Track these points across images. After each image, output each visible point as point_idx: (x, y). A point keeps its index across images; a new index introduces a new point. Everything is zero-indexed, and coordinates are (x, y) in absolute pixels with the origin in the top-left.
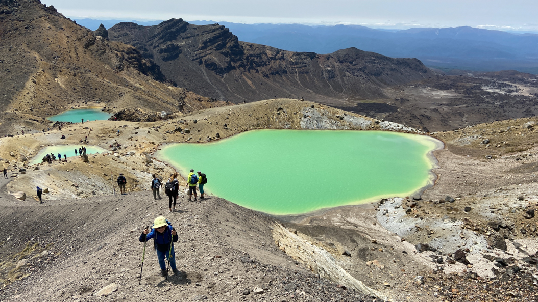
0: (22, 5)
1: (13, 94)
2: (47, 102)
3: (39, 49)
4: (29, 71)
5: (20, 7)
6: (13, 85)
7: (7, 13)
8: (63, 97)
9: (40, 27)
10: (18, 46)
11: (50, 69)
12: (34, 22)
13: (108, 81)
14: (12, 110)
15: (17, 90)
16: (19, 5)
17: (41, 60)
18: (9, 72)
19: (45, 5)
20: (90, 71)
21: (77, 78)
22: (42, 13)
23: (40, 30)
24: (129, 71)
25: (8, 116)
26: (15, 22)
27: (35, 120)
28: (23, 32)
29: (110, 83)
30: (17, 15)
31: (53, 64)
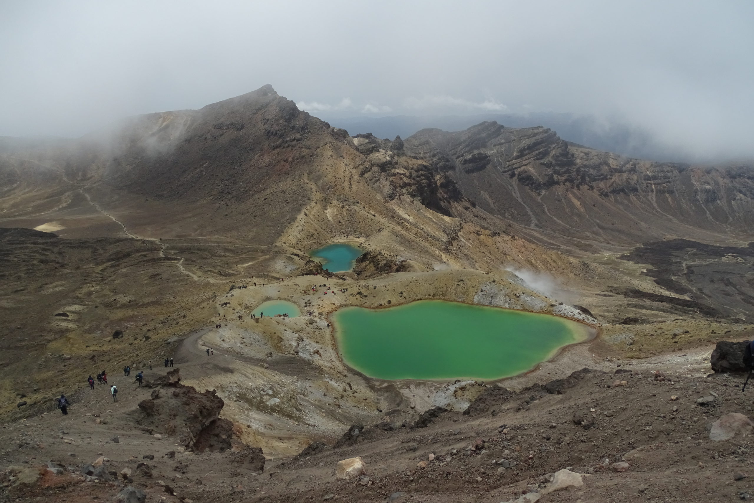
0: (312, 131)
1: (285, 227)
2: (312, 235)
3: (316, 180)
4: (304, 203)
5: (310, 134)
6: (287, 218)
7: (298, 140)
8: (328, 230)
9: (323, 156)
10: (300, 176)
11: (322, 200)
12: (318, 150)
13: (373, 213)
14: (281, 243)
15: (290, 223)
16: (309, 132)
17: (316, 192)
18: (288, 203)
20: (358, 203)
21: (344, 209)
22: (328, 139)
23: (322, 159)
24: (400, 200)
25: (276, 249)
26: (303, 149)
27: (296, 255)
28: (308, 160)
29: (374, 216)
30: (307, 143)
31: (326, 195)
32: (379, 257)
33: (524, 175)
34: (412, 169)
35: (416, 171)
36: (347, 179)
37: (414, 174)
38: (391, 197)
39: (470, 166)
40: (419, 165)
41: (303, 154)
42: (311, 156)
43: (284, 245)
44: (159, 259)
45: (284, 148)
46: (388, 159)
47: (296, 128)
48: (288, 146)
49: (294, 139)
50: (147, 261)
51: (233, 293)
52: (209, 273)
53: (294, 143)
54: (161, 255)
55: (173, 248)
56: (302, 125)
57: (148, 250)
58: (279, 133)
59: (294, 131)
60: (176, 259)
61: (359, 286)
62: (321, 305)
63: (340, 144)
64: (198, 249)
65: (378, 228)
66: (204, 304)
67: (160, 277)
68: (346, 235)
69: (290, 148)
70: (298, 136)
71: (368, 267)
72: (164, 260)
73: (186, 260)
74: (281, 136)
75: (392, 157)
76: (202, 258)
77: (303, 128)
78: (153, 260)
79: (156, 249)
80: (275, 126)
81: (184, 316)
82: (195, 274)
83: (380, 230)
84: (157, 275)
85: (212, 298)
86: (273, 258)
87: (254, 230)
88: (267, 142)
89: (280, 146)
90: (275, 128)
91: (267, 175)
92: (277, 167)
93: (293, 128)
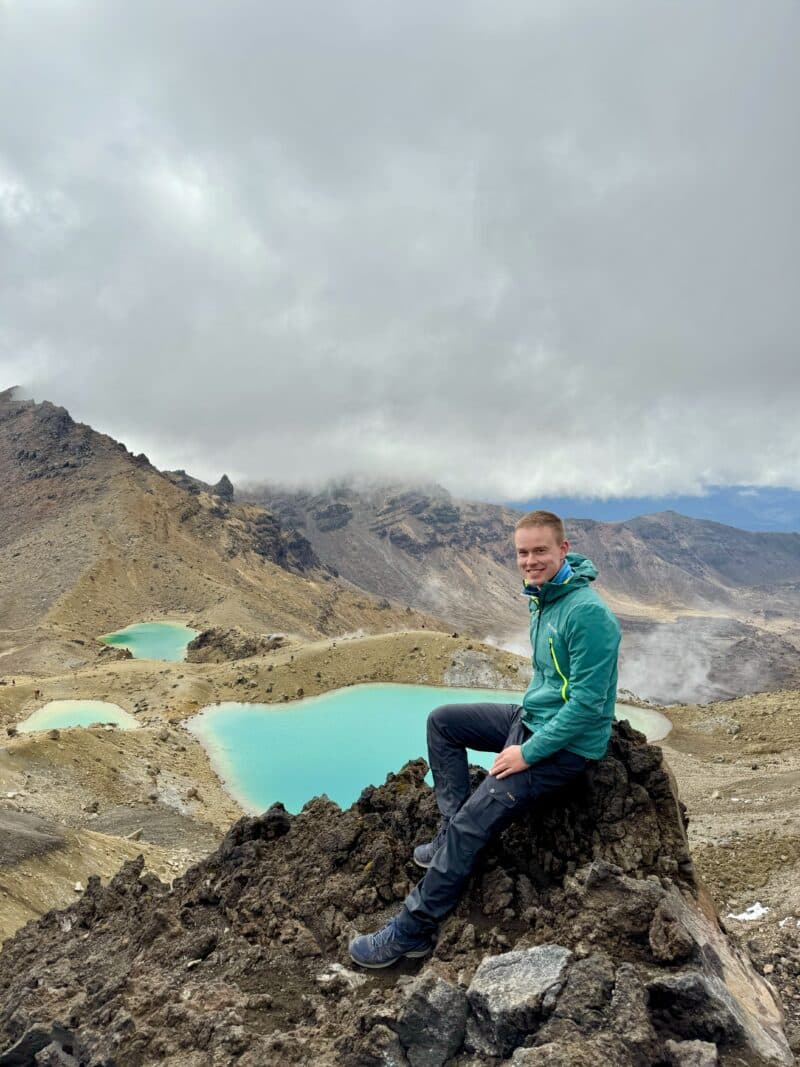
0: (96, 453)
4: (89, 560)
5: (93, 457)
6: (58, 583)
7: (74, 466)
10: (79, 519)
11: (120, 556)
12: (111, 480)
13: (207, 576)
14: (49, 624)
15: (63, 592)
16: (92, 454)
17: (109, 542)
18: (58, 560)
19: (131, 454)
20: (181, 560)
21: (159, 570)
22: (126, 466)
23: (118, 493)
24: (245, 557)
25: (41, 634)
26: (82, 480)
27: (77, 642)
28: (91, 496)
29: (209, 579)
30: (88, 470)
31: (126, 548)
32: (231, 636)
33: (398, 535)
34: (250, 520)
35: (257, 524)
36: (161, 525)
37: (254, 528)
38: (232, 553)
39: (325, 522)
40: (260, 516)
41: (81, 487)
42: (97, 490)
43: (55, 627)
45: (48, 477)
46: (215, 505)
47: (71, 447)
48: (57, 474)
49: (67, 465)
53: (65, 470)
56: (80, 443)
58: (40, 455)
59: (66, 453)
63: (145, 474)
65: (218, 597)
68: (163, 609)
69: (58, 479)
70: (71, 460)
71: (212, 653)
74: (42, 461)
75: (219, 503)
77: (82, 448)
80: (32, 445)
83: (221, 600)
86: (35, 648)
88: (18, 470)
89: (41, 475)
90: (33, 447)
91: (17, 520)
92: (37, 507)
93: (65, 447)
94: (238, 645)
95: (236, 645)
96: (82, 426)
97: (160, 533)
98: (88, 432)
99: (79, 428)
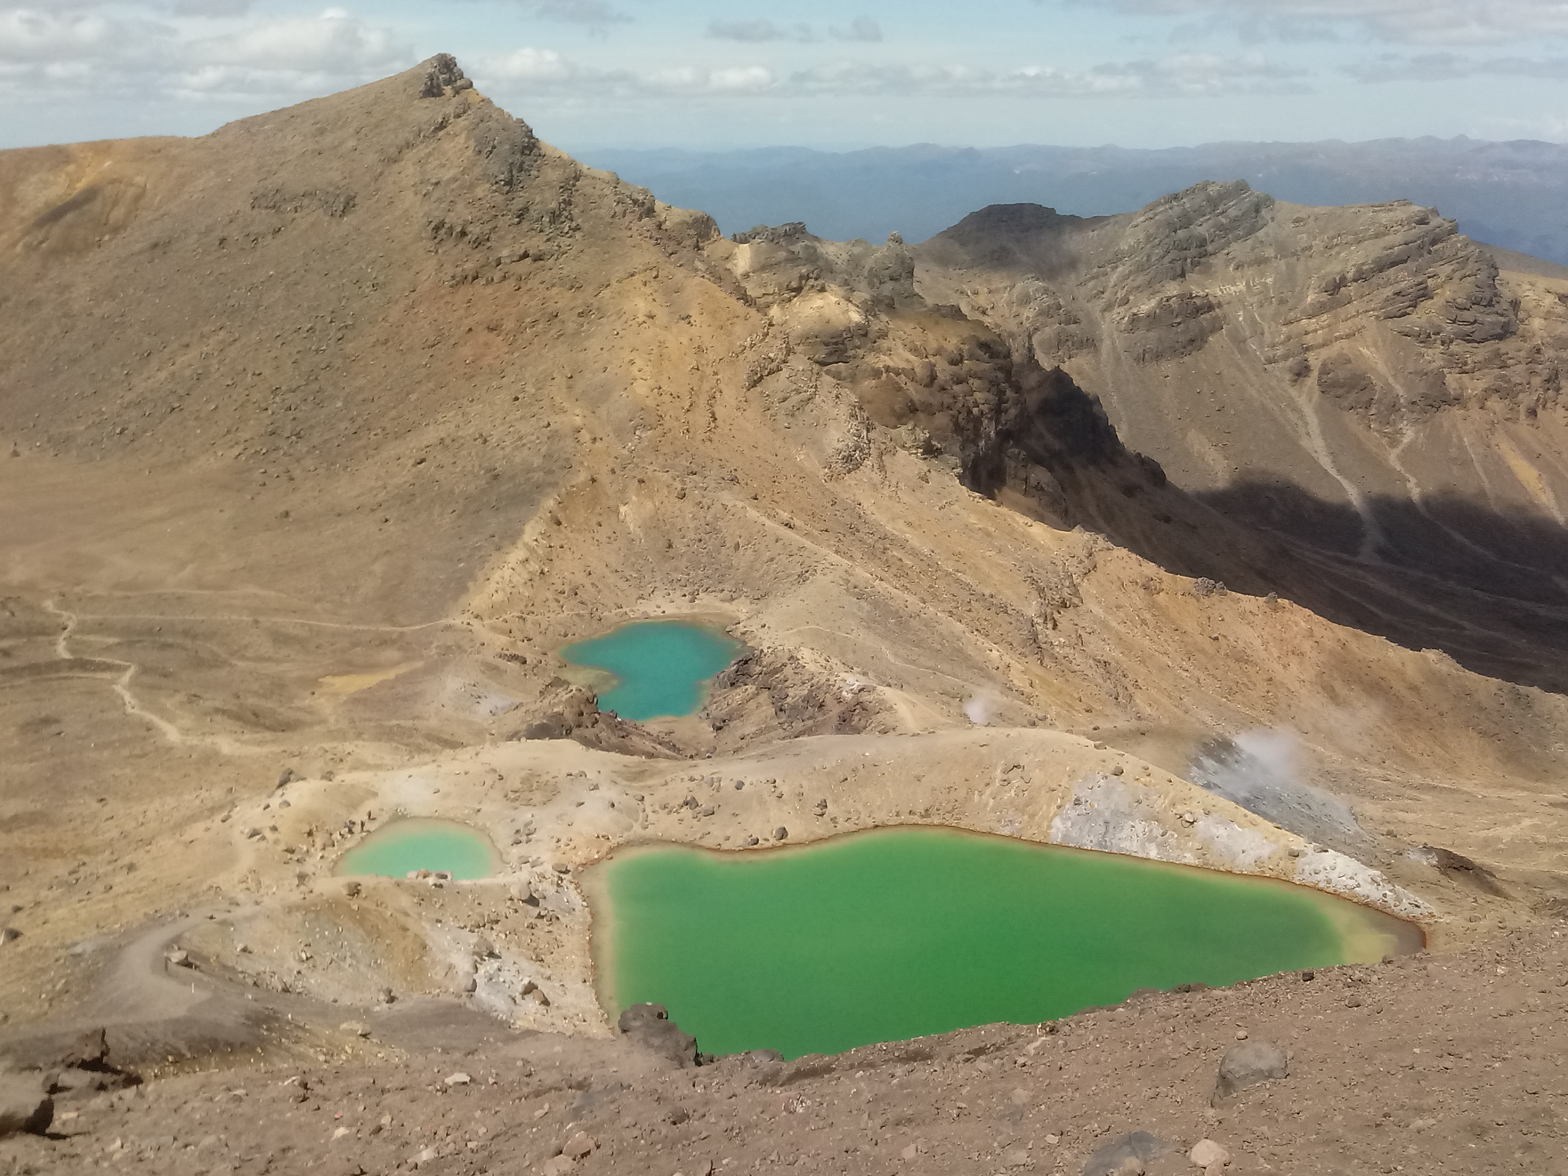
0: (586, 227)
1: (483, 560)
2: (575, 591)
3: (595, 399)
4: (550, 479)
5: (578, 235)
6: (491, 529)
7: (538, 258)
8: (627, 573)
9: (620, 314)
10: (541, 383)
11: (613, 471)
12: (606, 293)
13: (785, 516)
14: (467, 617)
15: (498, 548)
16: (577, 228)
17: (593, 439)
18: (494, 478)
20: (734, 480)
22: (642, 255)
23: (618, 326)
24: (882, 468)
25: (449, 639)
26: (555, 290)
27: (514, 658)
28: (571, 327)
29: (788, 525)
30: (568, 267)
31: (625, 452)
32: (788, 671)
34: (938, 352)
35: (954, 362)
36: (702, 401)
37: (944, 371)
38: (851, 461)
39: (1150, 338)
41: (551, 307)
42: (580, 315)
43: (476, 623)
44: (55, 666)
45: (489, 282)
46: (855, 317)
47: (533, 213)
48: (505, 278)
49: (525, 255)
50: (14, 672)
51: (286, 798)
52: (218, 718)
53: (522, 267)
54: (62, 650)
55: (102, 628)
56: (553, 205)
57: (17, 632)
58: (474, 230)
59: (525, 226)
60: (108, 667)
61: (692, 779)
62: (564, 841)
63: (680, 274)
64: (186, 633)
65: (799, 570)
66: (196, 830)
67: (54, 729)
68: (688, 590)
69: (510, 285)
70: (536, 243)
71: (752, 704)
72: (71, 668)
73: (145, 670)
74: (478, 243)
75: (868, 311)
76: (198, 663)
77: (555, 216)
78: (35, 669)
79: (44, 631)
80: (460, 207)
81: (131, 868)
82: (171, 720)
83: (802, 578)
84: (47, 721)
85: (221, 807)
86: (434, 669)
87: (378, 568)
88: (432, 263)
89: (475, 278)
90: (461, 214)
91: (428, 377)
92: (466, 352)
93: (522, 214)
94: (796, 694)
95: (791, 692)
96: (560, 163)
97: (700, 418)
98: (573, 178)
99: (555, 167)
